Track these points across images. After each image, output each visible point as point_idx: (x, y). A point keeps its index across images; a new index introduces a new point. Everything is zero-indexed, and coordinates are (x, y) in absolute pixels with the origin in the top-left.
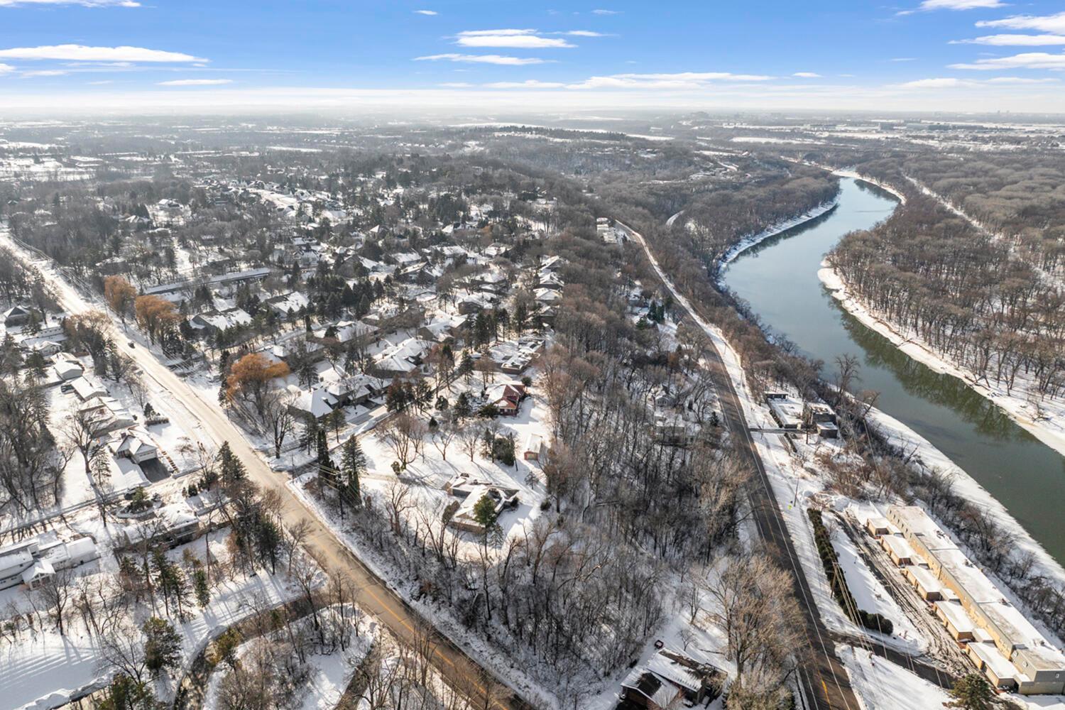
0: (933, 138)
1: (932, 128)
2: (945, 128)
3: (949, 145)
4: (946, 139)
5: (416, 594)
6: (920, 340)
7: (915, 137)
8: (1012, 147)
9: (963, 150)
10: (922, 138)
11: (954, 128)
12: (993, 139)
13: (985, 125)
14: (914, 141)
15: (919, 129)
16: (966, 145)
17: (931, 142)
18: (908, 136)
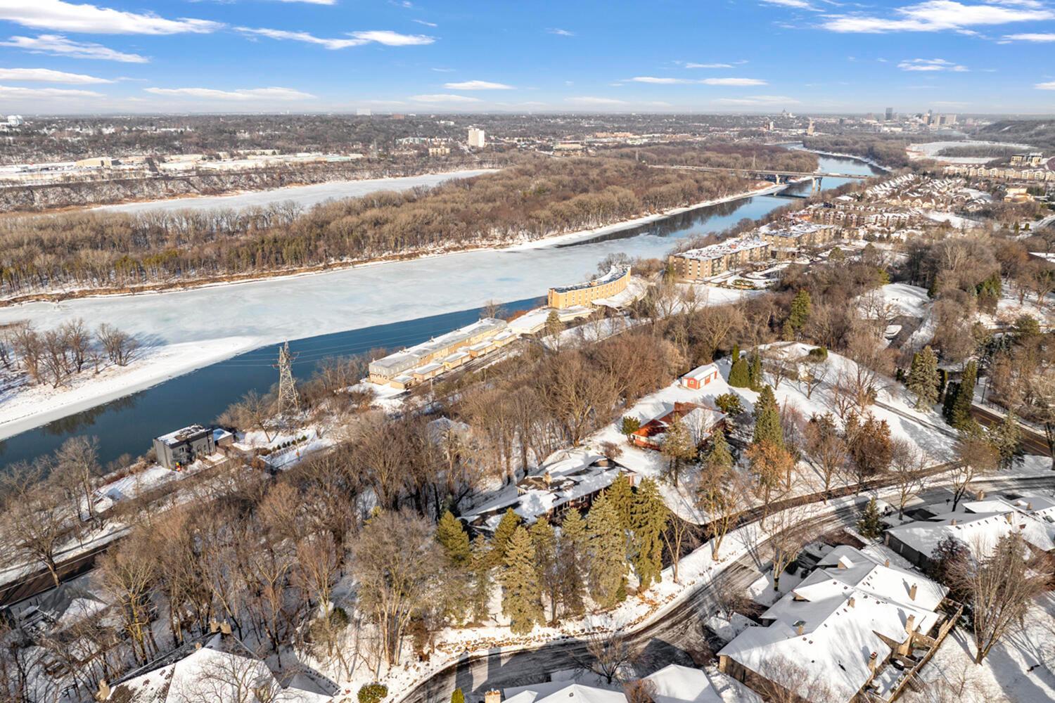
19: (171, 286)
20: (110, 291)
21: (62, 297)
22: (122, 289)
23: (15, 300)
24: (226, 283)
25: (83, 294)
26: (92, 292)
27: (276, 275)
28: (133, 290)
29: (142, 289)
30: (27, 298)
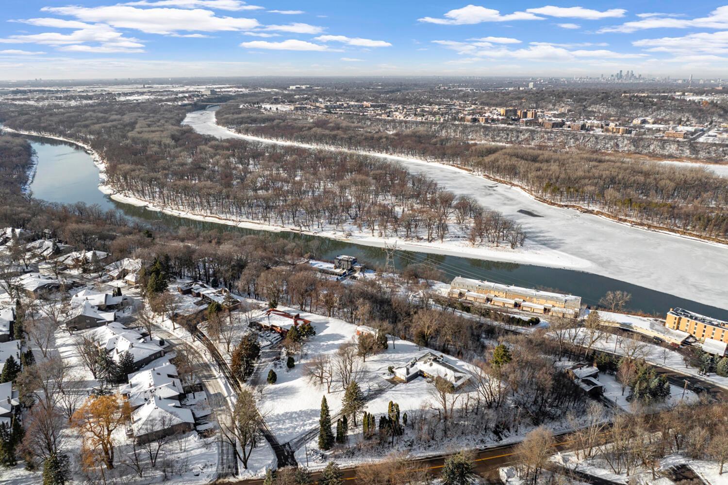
0: (28, 99)
1: (15, 93)
2: (24, 92)
3: (46, 103)
4: (38, 100)
5: (496, 438)
6: (246, 219)
7: (13, 99)
8: (90, 102)
9: (58, 107)
10: (20, 99)
11: (30, 91)
12: (73, 98)
13: (52, 89)
14: (17, 103)
15: (6, 94)
16: (56, 102)
17: (31, 103)
18: (8, 99)
19: (642, 224)
20: (609, 216)
21: (587, 211)
22: (615, 217)
23: (566, 206)
24: (678, 235)
25: (598, 213)
26: (602, 214)
27: (719, 242)
28: (620, 220)
29: (625, 221)
30: (573, 206)
